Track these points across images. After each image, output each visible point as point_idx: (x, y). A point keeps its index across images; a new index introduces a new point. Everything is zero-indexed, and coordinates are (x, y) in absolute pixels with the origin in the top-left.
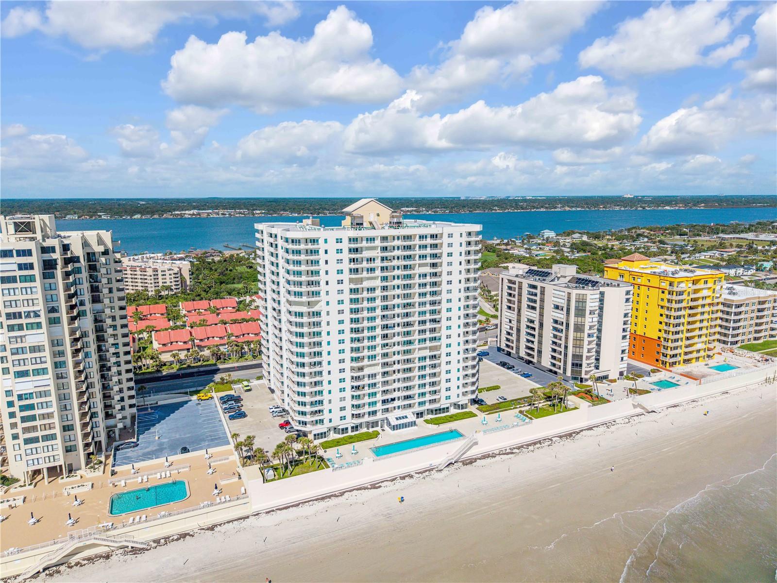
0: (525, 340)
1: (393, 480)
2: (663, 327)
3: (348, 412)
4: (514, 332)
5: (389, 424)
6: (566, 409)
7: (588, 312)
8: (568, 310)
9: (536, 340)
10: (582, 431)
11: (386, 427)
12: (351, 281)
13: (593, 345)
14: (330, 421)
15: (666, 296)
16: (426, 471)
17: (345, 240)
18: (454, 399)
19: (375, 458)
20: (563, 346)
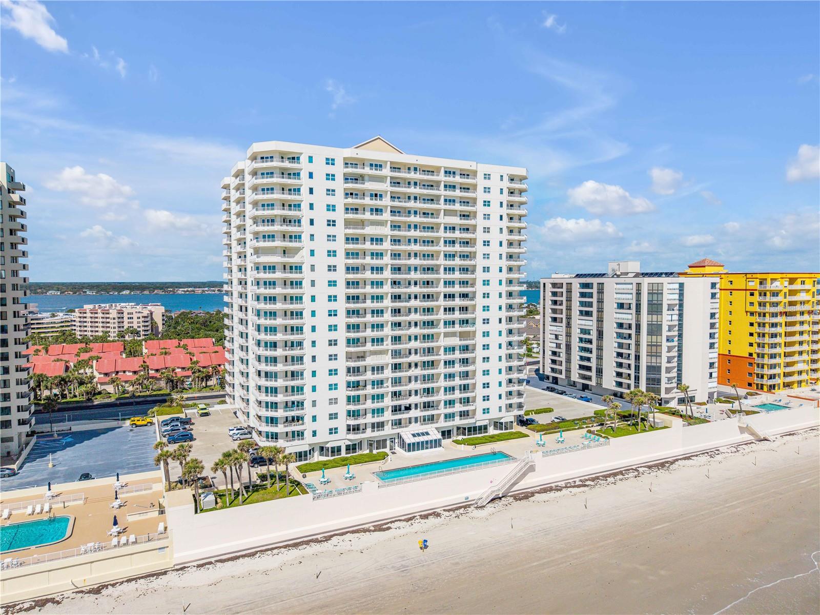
0: (578, 358)
1: (410, 519)
2: (754, 340)
3: (342, 422)
4: (563, 349)
5: (403, 444)
6: (653, 428)
7: (665, 307)
8: (638, 306)
9: (593, 356)
10: (677, 460)
11: (398, 449)
12: (348, 223)
13: (674, 353)
14: (314, 434)
15: (757, 298)
16: (460, 508)
17: (339, 163)
18: (494, 414)
19: (381, 482)
20: (633, 357)
